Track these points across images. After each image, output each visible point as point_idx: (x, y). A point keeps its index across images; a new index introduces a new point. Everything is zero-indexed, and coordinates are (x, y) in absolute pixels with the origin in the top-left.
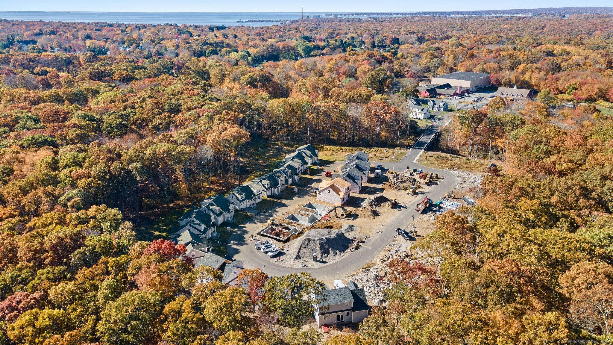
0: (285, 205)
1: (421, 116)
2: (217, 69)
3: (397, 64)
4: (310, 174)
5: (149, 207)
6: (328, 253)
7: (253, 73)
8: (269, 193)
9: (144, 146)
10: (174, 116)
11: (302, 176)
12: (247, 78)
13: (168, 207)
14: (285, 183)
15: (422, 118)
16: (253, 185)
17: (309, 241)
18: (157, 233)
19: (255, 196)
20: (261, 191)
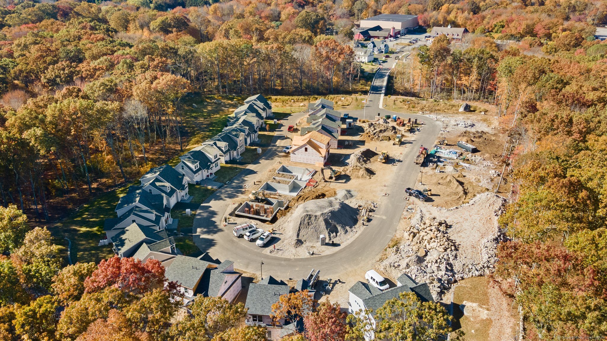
0: (252, 172)
1: (365, 59)
2: (117, 14)
3: (321, 8)
4: (270, 131)
5: (61, 192)
6: (337, 232)
7: (165, 17)
8: (227, 158)
9: (41, 104)
10: (77, 66)
11: (260, 133)
12: (158, 24)
13: (90, 189)
14: (244, 144)
15: (366, 62)
16: (207, 149)
17: (310, 218)
18: (84, 229)
19: (212, 163)
20: (218, 157)
